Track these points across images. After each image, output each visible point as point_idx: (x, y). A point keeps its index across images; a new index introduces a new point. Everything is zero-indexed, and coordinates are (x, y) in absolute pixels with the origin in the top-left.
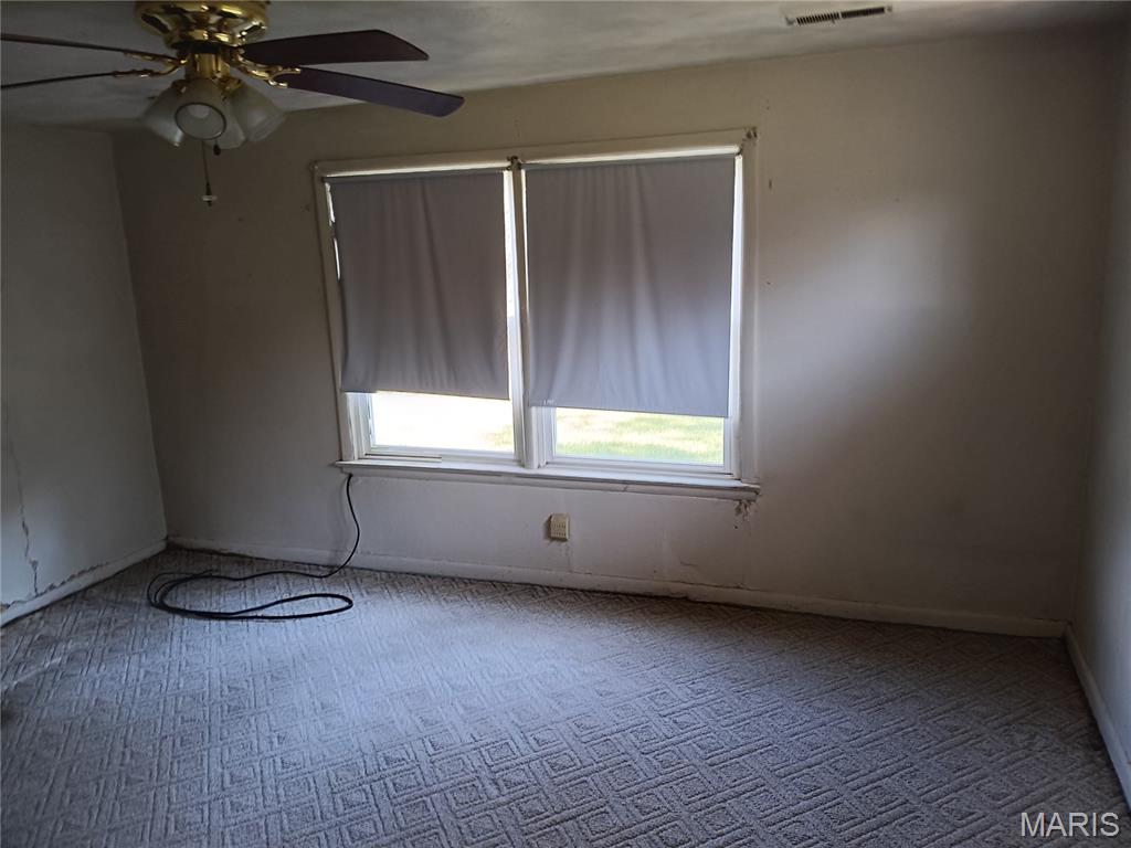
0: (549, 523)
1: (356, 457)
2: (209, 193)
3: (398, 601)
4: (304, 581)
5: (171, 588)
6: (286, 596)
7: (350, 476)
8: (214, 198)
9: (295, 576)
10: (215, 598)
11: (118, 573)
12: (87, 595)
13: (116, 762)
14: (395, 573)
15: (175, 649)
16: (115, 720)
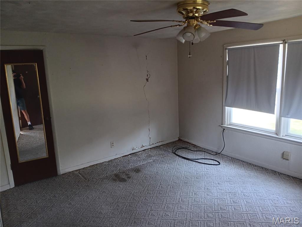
0: (283, 154)
1: (226, 125)
2: (190, 55)
3: (233, 166)
4: (209, 155)
5: (178, 149)
6: (204, 158)
7: (224, 129)
8: (191, 56)
9: (207, 153)
10: (187, 154)
11: (167, 143)
12: (160, 147)
13: (158, 188)
14: (234, 158)
15: (176, 164)
16: (159, 178)
